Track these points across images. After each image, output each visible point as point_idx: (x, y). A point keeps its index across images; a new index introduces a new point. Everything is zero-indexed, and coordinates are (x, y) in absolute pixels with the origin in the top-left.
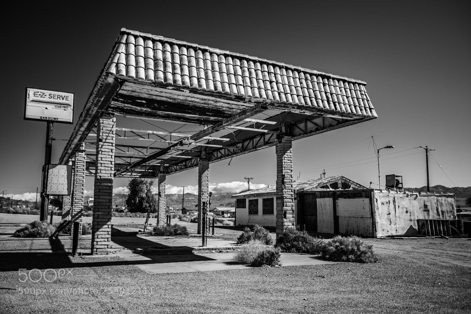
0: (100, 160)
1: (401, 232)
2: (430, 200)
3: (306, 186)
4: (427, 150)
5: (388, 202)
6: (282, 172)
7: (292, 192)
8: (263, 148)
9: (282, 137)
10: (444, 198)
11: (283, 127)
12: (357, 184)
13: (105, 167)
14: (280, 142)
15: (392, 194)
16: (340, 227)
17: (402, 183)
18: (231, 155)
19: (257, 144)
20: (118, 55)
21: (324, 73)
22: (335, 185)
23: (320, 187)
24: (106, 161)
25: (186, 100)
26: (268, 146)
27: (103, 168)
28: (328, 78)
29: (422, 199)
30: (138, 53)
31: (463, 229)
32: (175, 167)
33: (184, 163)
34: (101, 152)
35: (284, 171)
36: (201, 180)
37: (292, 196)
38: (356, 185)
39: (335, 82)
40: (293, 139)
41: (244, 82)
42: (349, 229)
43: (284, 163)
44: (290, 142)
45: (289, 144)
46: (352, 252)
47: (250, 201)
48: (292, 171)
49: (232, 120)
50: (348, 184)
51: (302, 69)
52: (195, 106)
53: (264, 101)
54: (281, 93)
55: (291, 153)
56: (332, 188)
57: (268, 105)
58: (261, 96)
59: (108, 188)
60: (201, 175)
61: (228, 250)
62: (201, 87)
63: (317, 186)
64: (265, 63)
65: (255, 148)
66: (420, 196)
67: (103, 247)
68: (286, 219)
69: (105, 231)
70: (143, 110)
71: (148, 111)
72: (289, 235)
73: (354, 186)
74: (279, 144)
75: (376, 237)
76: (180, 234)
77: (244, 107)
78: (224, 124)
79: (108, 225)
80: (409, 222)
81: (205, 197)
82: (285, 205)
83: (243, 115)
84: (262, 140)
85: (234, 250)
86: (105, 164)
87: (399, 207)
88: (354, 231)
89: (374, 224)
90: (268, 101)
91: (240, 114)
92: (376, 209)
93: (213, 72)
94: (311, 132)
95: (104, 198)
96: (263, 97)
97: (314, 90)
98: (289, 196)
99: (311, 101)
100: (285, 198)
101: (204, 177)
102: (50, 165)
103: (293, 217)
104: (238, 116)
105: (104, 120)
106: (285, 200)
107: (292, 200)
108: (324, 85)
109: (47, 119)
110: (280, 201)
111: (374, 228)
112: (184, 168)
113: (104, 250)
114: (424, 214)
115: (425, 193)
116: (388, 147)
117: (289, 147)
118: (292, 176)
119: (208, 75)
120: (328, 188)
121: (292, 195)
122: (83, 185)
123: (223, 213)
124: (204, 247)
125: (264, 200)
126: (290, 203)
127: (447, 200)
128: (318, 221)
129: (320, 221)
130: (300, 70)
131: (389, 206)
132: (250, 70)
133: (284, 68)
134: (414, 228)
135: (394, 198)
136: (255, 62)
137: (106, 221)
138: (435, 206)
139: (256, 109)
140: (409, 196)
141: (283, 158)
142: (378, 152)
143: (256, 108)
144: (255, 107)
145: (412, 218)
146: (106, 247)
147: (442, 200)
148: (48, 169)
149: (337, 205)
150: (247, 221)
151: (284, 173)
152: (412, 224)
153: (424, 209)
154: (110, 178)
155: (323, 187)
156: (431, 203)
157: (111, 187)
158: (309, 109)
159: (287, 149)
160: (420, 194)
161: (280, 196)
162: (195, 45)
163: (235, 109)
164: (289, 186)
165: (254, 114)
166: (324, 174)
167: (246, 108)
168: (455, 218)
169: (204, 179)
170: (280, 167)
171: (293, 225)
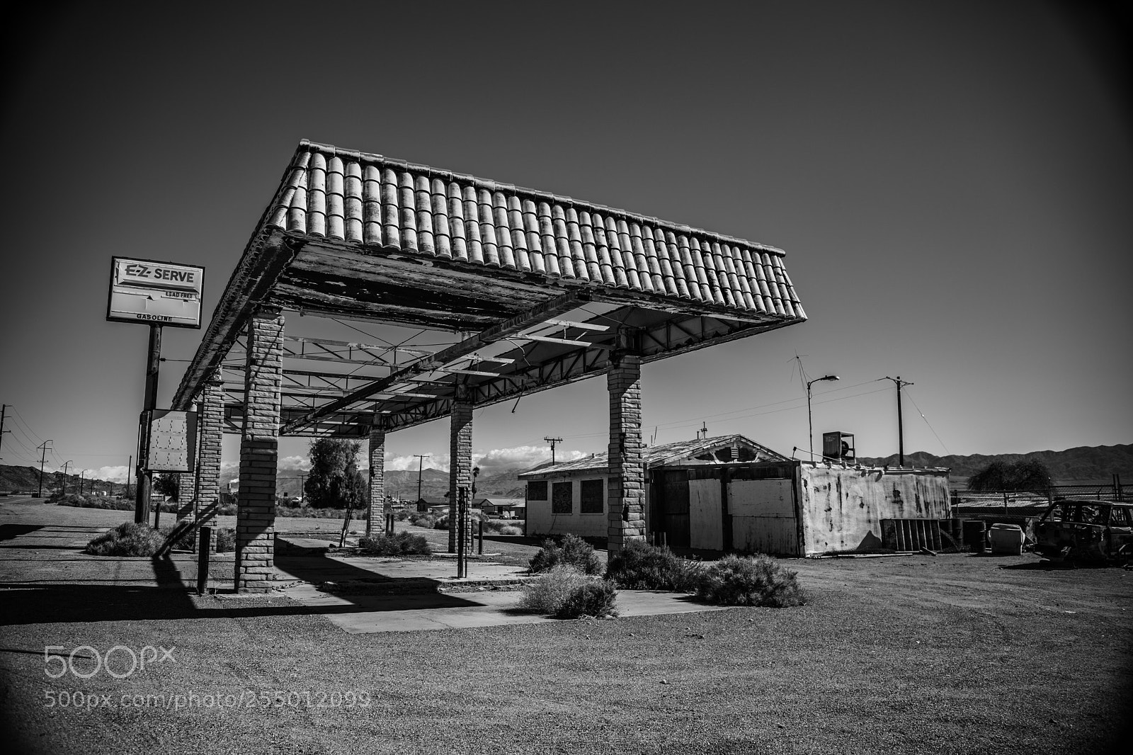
0: (253, 401)
1: (851, 545)
2: (905, 482)
3: (669, 455)
4: (898, 383)
5: (827, 486)
6: (620, 427)
7: (640, 466)
8: (582, 378)
9: (621, 357)
10: (929, 477)
11: (622, 336)
12: (769, 450)
14: (617, 367)
15: (834, 470)
16: (736, 536)
17: (853, 450)
18: (518, 392)
19: (570, 370)
20: (293, 191)
21: (702, 231)
22: (724, 454)
23: (696, 458)
24: (265, 403)
25: (427, 282)
26: (592, 375)
27: (258, 418)
28: (712, 240)
29: (891, 479)
30: (332, 187)
31: (961, 537)
32: (404, 416)
34: (254, 385)
35: (624, 425)
36: (456, 443)
37: (640, 476)
38: (767, 454)
39: (725, 249)
40: (641, 361)
41: (545, 245)
42: (753, 541)
43: (623, 410)
44: (637, 366)
45: (635, 372)
46: (758, 585)
47: (554, 485)
48: (640, 424)
49: (519, 323)
50: (751, 451)
51: (660, 223)
52: (444, 293)
53: (583, 283)
54: (618, 269)
55: (638, 388)
56: (720, 460)
57: (592, 293)
58: (578, 275)
59: (268, 458)
60: (456, 433)
61: (511, 586)
62: (457, 255)
63: (691, 455)
64: (587, 209)
65: (566, 378)
66: (886, 474)
67: (259, 577)
68: (628, 521)
69: (262, 546)
70: (339, 300)
71: (350, 302)
72: (633, 554)
73: (762, 456)
74: (614, 372)
75: (804, 556)
76: (413, 553)
77: (544, 296)
78: (503, 330)
79: (268, 533)
80: (866, 524)
81: (464, 478)
82: (625, 494)
83: (541, 312)
84: (580, 363)
85: (523, 584)
86: (261, 409)
87: (847, 495)
88: (761, 545)
89: (800, 530)
90: (593, 284)
91: (536, 310)
92: (804, 500)
93: (481, 225)
94: (679, 346)
95: (260, 479)
96: (582, 276)
97: (684, 263)
98: (635, 475)
99: (678, 285)
100: (625, 479)
101: (462, 437)
102: (154, 411)
103: (641, 518)
104: (531, 314)
105: (262, 320)
106: (627, 484)
107: (641, 484)
108: (704, 253)
109: (151, 319)
110: (615, 487)
111: (801, 539)
112: (421, 419)
113: (260, 584)
114: (894, 508)
115: (895, 468)
116: (826, 378)
117: (634, 377)
118: (642, 435)
119: (471, 232)
120: (712, 459)
121: (640, 473)
122: (218, 451)
123: (501, 509)
124: (462, 580)
125: (584, 484)
126: (635, 490)
127: (936, 481)
128: (692, 526)
129: (696, 524)
130: (656, 223)
131: (828, 495)
132: (555, 221)
133: (624, 219)
134: (875, 535)
135: (839, 479)
136: (566, 206)
137: (263, 525)
138: (914, 492)
140: (867, 474)
141: (623, 399)
142: (809, 388)
143: (567, 299)
144: (565, 296)
145: (872, 516)
146: (264, 577)
147: (925, 480)
148: (151, 420)
149: (728, 493)
150: (550, 526)
151: (624, 430)
152: (871, 528)
153: (893, 499)
154: (272, 437)
155: (701, 458)
156: (907, 488)
157: (274, 457)
158: (674, 301)
159: (630, 381)
160: (886, 469)
161: (616, 476)
162: (445, 173)
163: (526, 299)
164: (633, 455)
165: (563, 310)
166: (704, 430)
167: (547, 298)
168: (948, 514)
169: (462, 441)
170: (616, 416)
171: (642, 533)
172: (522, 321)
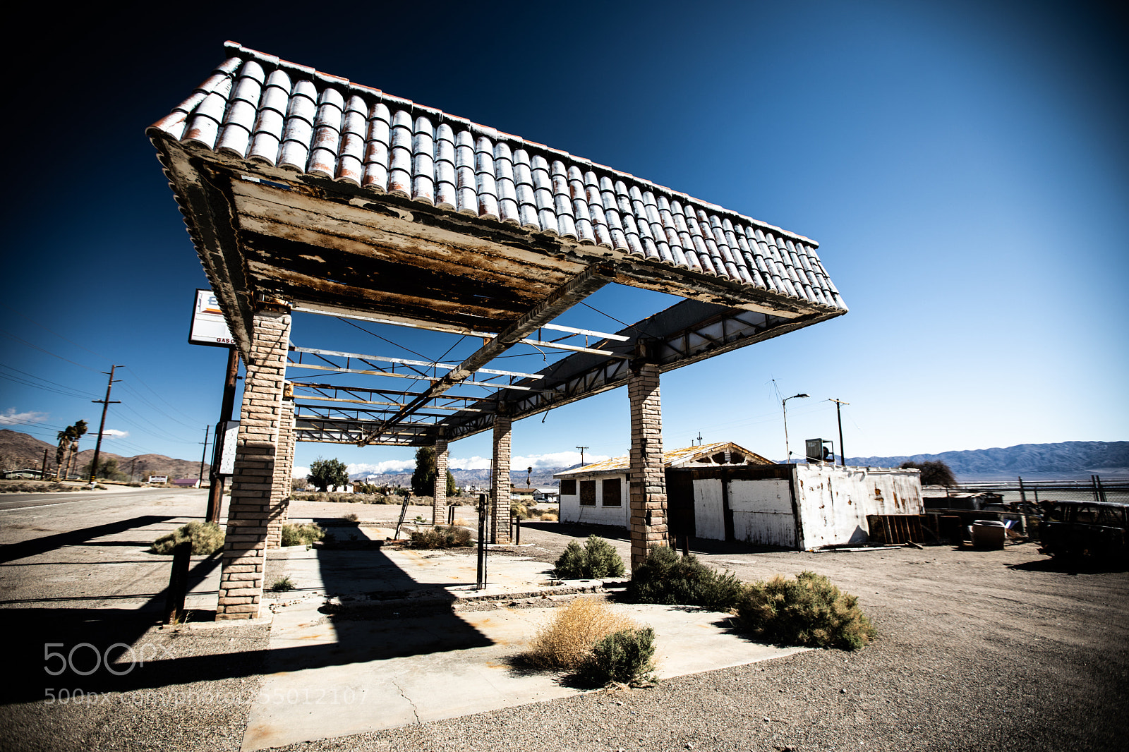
0: (248, 403)
1: (845, 539)
2: (884, 481)
3: (675, 458)
4: (838, 404)
5: (820, 486)
6: (641, 433)
7: (661, 471)
8: (603, 390)
9: (642, 365)
10: (903, 477)
11: (641, 346)
12: (755, 454)
13: (260, 419)
14: (637, 374)
15: (825, 471)
16: (736, 529)
17: (832, 453)
18: (547, 405)
19: (593, 383)
21: (735, 213)
22: (719, 457)
23: (697, 461)
24: (262, 406)
25: (415, 250)
26: (612, 387)
27: (253, 422)
28: (746, 224)
29: (872, 481)
30: (266, 102)
31: (937, 530)
32: (461, 428)
33: (474, 422)
34: (250, 386)
35: (645, 431)
36: (497, 450)
37: (661, 481)
38: (753, 457)
39: (758, 234)
40: (660, 371)
41: (558, 205)
42: (753, 534)
43: (644, 416)
44: (657, 375)
45: (654, 380)
46: (821, 620)
47: (582, 483)
48: (660, 430)
49: (535, 315)
50: (741, 455)
51: (691, 199)
52: (442, 273)
53: (606, 255)
54: (647, 240)
55: (658, 396)
56: (716, 462)
57: (616, 268)
58: (599, 240)
59: (263, 465)
60: (498, 441)
61: (531, 600)
62: (441, 201)
63: (693, 458)
64: (609, 174)
65: (589, 391)
66: (868, 474)
67: (242, 600)
68: (650, 526)
69: (249, 564)
71: (341, 289)
72: (660, 564)
73: (749, 459)
74: (634, 380)
75: (804, 550)
76: (457, 545)
77: (560, 275)
78: (520, 328)
79: (257, 550)
80: (855, 519)
81: (504, 479)
82: (648, 499)
83: (557, 298)
84: (602, 376)
85: (544, 597)
86: (258, 412)
87: (837, 494)
88: (761, 537)
89: (799, 526)
90: (618, 256)
91: (552, 297)
92: (801, 499)
93: (478, 174)
94: (699, 352)
95: (251, 488)
96: (604, 241)
97: (719, 244)
98: (656, 481)
99: (715, 264)
100: (648, 484)
101: (502, 445)
102: (229, 422)
103: (664, 523)
104: (547, 303)
105: (264, 318)
106: (649, 489)
107: (663, 489)
108: (738, 236)
110: (637, 491)
111: (800, 534)
112: (473, 431)
113: (244, 608)
114: (876, 504)
115: (875, 470)
116: (799, 396)
117: (654, 384)
118: (661, 441)
119: (462, 179)
120: (710, 462)
121: (661, 478)
123: (547, 496)
124: (481, 593)
125: (605, 482)
126: (657, 495)
127: (909, 481)
128: (696, 519)
129: (700, 518)
130: (686, 199)
131: (821, 494)
132: (571, 183)
133: (650, 191)
134: (863, 529)
135: (829, 479)
136: (584, 169)
137: (252, 540)
138: (892, 491)
139: (587, 277)
140: (853, 475)
141: (644, 406)
142: (784, 404)
143: (587, 275)
144: (584, 273)
145: (859, 513)
146: (249, 600)
147: (900, 479)
148: (225, 430)
149: (729, 491)
150: (579, 515)
151: (645, 436)
152: (858, 522)
153: (876, 497)
154: (269, 443)
155: (701, 461)
156: (886, 487)
157: (270, 464)
158: (709, 283)
159: (650, 388)
160: (868, 470)
161: (639, 481)
162: (433, 111)
163: (539, 281)
164: (655, 460)
165: (582, 294)
166: (700, 439)
167: (562, 279)
168: (921, 510)
169: (502, 448)
170: (638, 422)
171: (665, 538)
172: (538, 313)
